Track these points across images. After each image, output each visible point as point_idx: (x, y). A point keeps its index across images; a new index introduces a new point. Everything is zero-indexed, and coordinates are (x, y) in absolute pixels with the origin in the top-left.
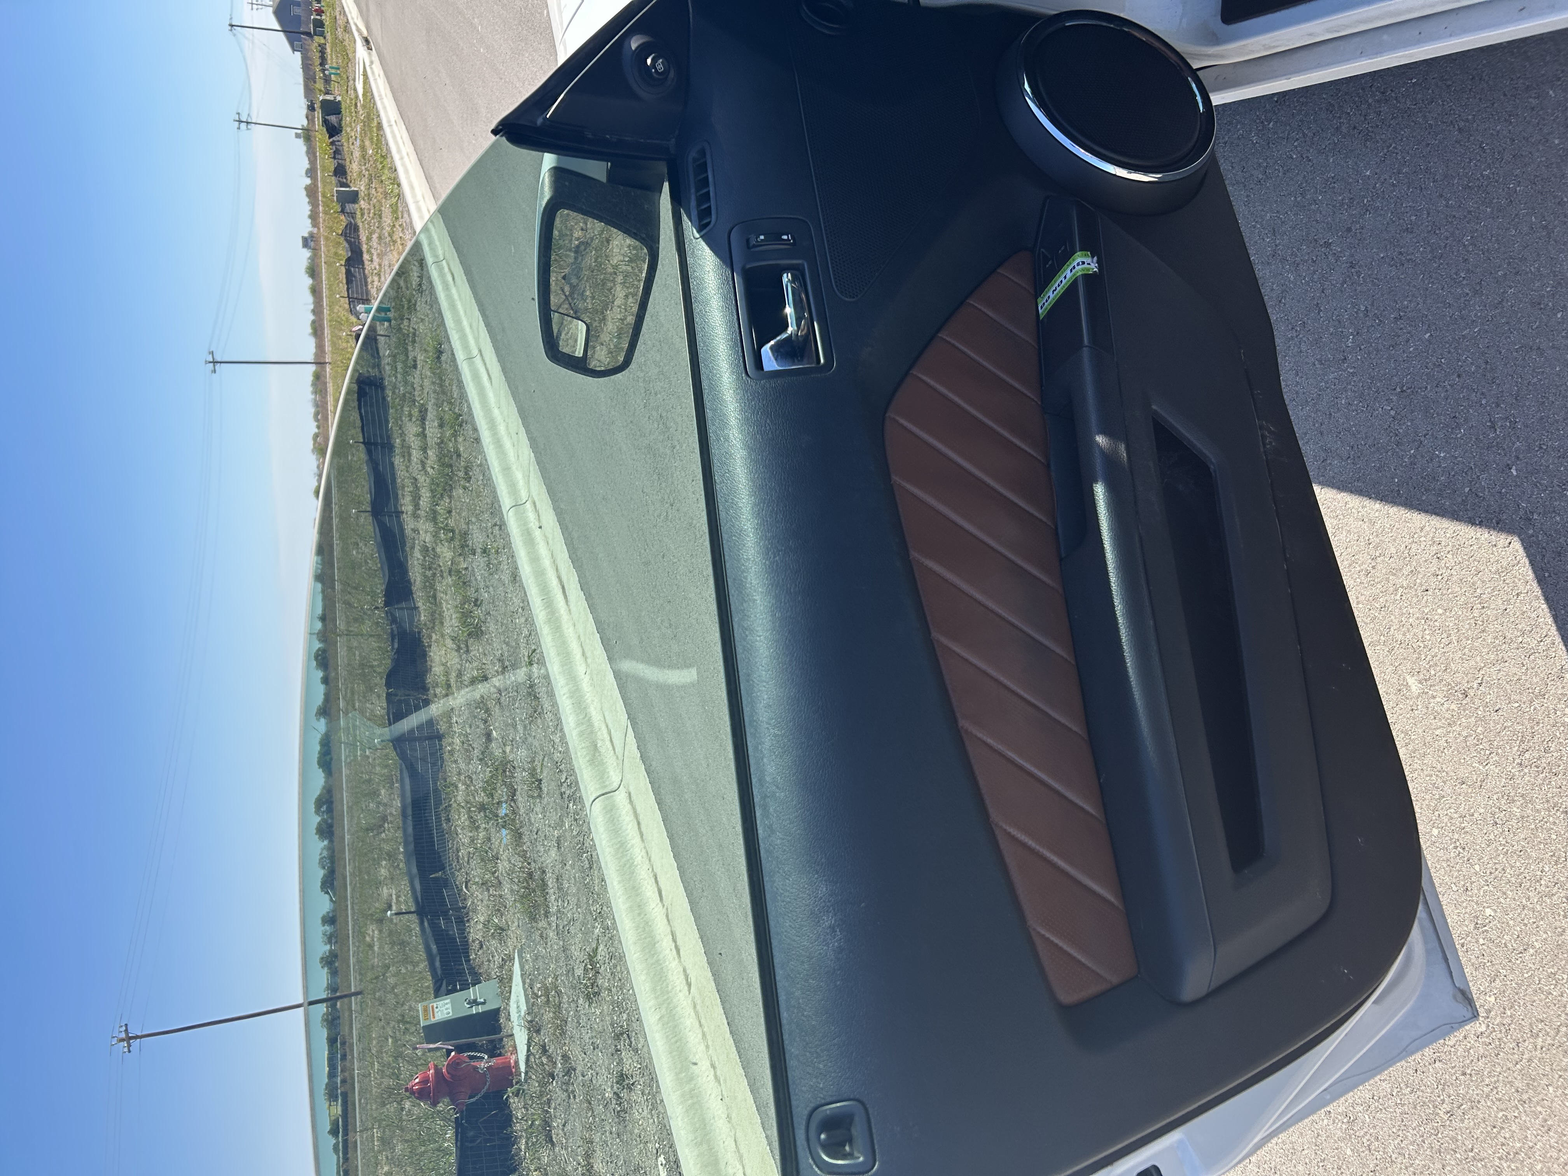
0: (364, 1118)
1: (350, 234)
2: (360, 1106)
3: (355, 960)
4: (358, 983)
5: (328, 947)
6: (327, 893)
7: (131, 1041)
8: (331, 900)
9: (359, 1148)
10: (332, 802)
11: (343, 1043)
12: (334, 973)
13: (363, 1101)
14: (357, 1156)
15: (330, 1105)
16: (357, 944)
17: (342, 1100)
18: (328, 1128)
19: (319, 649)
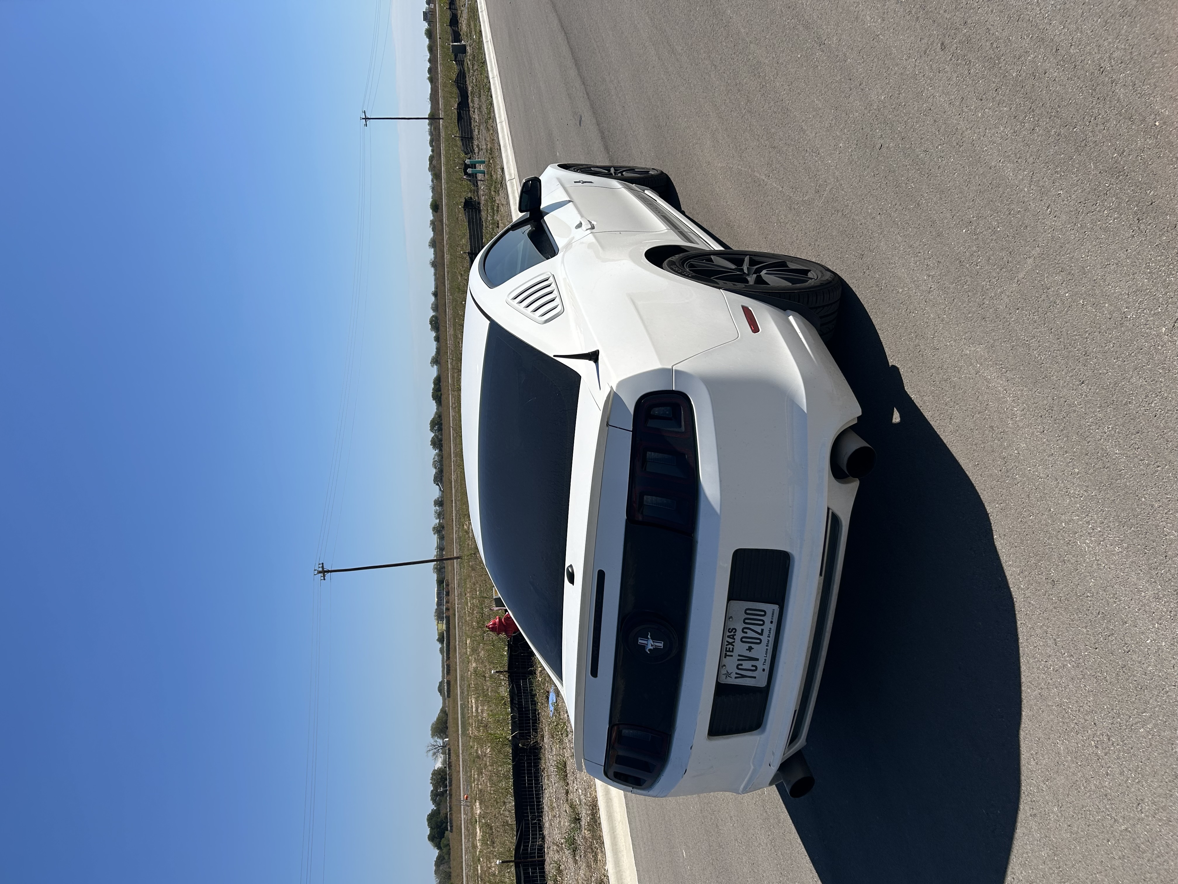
0: (461, 634)
1: (460, 80)
2: (458, 627)
3: (457, 536)
4: (458, 551)
5: (438, 521)
6: (438, 485)
7: (326, 574)
8: (440, 490)
9: (457, 652)
10: (441, 424)
11: (448, 585)
12: (441, 538)
13: (460, 624)
14: (456, 656)
15: (438, 623)
16: (458, 526)
17: (446, 621)
18: (437, 637)
19: (433, 316)
